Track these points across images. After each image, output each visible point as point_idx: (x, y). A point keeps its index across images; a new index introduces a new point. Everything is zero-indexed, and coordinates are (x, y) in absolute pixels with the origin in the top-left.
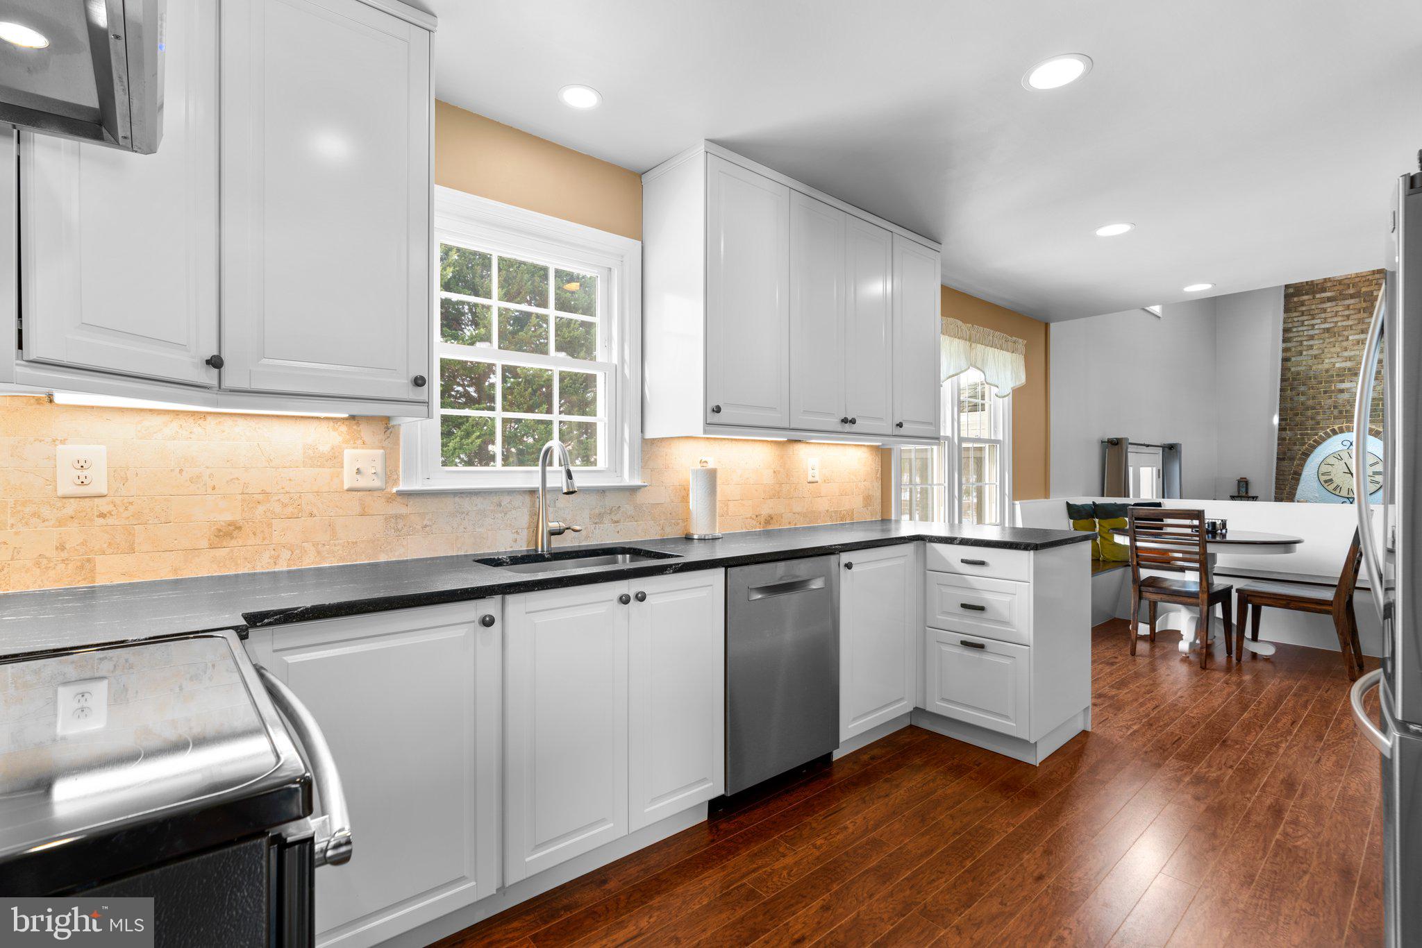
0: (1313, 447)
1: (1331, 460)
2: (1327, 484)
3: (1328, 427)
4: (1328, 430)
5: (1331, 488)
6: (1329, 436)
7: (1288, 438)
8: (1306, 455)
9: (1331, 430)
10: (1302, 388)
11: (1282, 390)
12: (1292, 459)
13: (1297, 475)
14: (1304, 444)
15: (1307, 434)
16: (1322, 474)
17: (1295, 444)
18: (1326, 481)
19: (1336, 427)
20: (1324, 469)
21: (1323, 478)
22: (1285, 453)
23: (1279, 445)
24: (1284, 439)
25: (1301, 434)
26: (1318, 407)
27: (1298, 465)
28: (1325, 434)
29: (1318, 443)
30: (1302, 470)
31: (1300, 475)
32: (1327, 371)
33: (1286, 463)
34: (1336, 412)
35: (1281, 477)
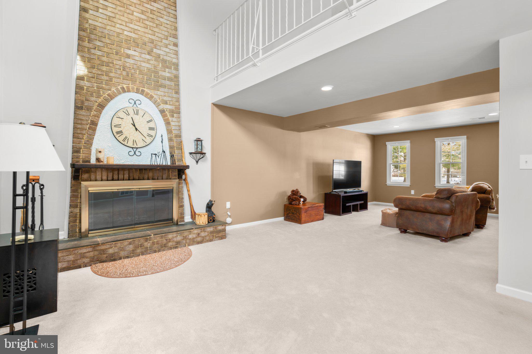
0: (107, 101)
1: (121, 114)
2: (118, 135)
3: (119, 85)
4: (119, 87)
5: (121, 139)
6: (120, 93)
7: (85, 87)
8: (102, 106)
9: (120, 87)
10: (98, 43)
11: (80, 39)
12: (89, 109)
13: (94, 124)
14: (99, 97)
15: (102, 88)
16: (115, 126)
17: (92, 95)
18: (118, 133)
19: (125, 86)
20: (116, 121)
21: (115, 130)
22: (83, 102)
23: (76, 93)
24: (82, 88)
25: (98, 87)
26: (111, 65)
27: (95, 116)
28: (117, 89)
29: (111, 97)
30: (98, 120)
31: (96, 125)
32: (119, 34)
33: (83, 112)
34: (124, 73)
35: (79, 126)
